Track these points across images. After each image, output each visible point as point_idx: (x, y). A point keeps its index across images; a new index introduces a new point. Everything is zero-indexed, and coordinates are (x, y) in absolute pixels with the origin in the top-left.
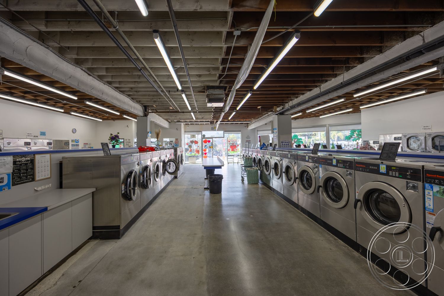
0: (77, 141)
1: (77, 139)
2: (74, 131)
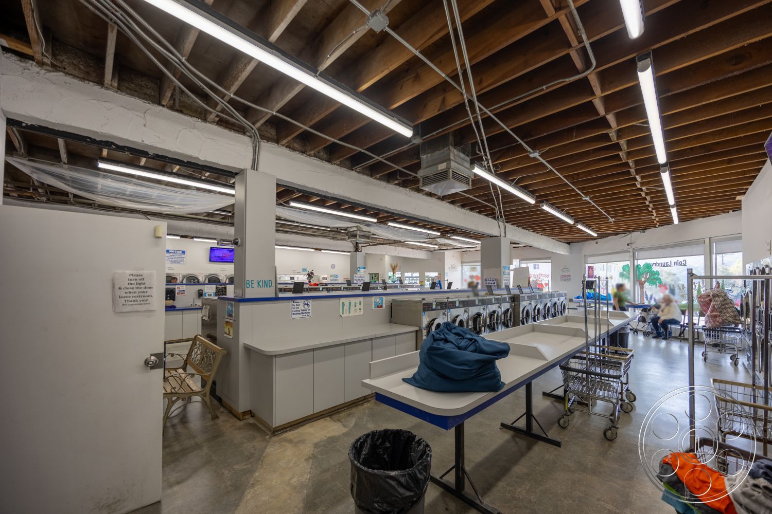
0: (336, 276)
1: (337, 274)
2: (333, 266)
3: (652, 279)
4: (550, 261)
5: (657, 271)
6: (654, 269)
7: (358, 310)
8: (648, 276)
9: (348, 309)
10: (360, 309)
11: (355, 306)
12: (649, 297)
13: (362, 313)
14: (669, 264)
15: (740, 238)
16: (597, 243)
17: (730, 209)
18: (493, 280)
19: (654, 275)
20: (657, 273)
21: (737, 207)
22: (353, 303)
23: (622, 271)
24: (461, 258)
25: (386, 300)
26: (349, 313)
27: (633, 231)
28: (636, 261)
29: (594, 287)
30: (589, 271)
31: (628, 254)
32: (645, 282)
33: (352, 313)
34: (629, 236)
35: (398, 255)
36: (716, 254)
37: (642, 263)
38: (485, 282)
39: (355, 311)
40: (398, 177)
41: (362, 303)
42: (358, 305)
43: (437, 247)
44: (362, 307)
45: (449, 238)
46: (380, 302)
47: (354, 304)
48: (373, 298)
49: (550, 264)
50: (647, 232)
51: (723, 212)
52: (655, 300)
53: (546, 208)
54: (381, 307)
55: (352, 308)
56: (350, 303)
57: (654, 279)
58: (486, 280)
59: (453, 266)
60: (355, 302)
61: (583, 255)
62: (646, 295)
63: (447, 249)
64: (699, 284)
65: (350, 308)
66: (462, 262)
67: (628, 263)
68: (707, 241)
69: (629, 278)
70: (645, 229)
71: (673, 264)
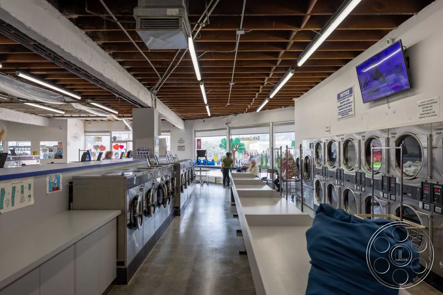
3: (240, 149)
4: (169, 134)
5: (243, 144)
6: (242, 142)
7: (27, 199)
8: (237, 147)
9: (10, 199)
10: (30, 196)
11: (22, 192)
12: (238, 161)
13: (32, 202)
14: (250, 139)
15: (293, 123)
16: (204, 121)
17: (283, 106)
18: (146, 150)
19: (241, 146)
20: (243, 145)
21: (293, 104)
22: (18, 189)
23: (221, 143)
24: (85, 127)
25: (63, 179)
26: (13, 205)
27: (229, 114)
28: (230, 136)
29: (205, 155)
30: (197, 142)
31: (225, 131)
32: (235, 151)
33: (18, 205)
34: (226, 118)
35: (5, 119)
36: (275, 133)
37: (234, 137)
38: (138, 151)
39: (22, 200)
40: (86, 8)
41: (32, 188)
42: (26, 191)
43: (63, 113)
44: (32, 192)
45: (88, 104)
46: (56, 182)
47: (20, 190)
48: (47, 178)
49: (170, 136)
50: (238, 115)
51: (279, 107)
52: (242, 164)
53: (202, 87)
54: (58, 189)
55: (18, 195)
56: (14, 189)
57: (241, 149)
58: (138, 150)
59: (76, 135)
60: (22, 186)
61: (193, 130)
62: (236, 160)
63: (72, 117)
64: (266, 152)
65: (13, 197)
66: (85, 132)
67: (225, 137)
68: (271, 124)
69: (225, 148)
70: (236, 114)
71: (252, 139)
